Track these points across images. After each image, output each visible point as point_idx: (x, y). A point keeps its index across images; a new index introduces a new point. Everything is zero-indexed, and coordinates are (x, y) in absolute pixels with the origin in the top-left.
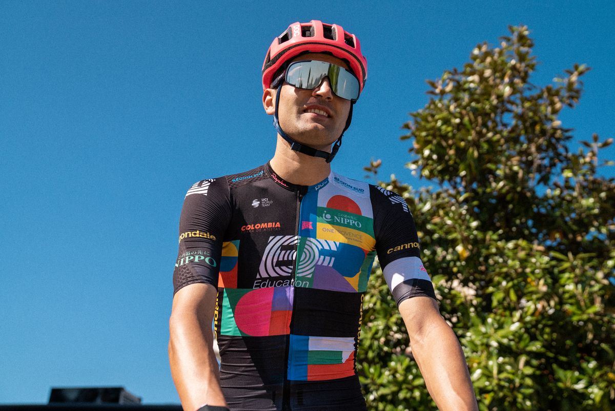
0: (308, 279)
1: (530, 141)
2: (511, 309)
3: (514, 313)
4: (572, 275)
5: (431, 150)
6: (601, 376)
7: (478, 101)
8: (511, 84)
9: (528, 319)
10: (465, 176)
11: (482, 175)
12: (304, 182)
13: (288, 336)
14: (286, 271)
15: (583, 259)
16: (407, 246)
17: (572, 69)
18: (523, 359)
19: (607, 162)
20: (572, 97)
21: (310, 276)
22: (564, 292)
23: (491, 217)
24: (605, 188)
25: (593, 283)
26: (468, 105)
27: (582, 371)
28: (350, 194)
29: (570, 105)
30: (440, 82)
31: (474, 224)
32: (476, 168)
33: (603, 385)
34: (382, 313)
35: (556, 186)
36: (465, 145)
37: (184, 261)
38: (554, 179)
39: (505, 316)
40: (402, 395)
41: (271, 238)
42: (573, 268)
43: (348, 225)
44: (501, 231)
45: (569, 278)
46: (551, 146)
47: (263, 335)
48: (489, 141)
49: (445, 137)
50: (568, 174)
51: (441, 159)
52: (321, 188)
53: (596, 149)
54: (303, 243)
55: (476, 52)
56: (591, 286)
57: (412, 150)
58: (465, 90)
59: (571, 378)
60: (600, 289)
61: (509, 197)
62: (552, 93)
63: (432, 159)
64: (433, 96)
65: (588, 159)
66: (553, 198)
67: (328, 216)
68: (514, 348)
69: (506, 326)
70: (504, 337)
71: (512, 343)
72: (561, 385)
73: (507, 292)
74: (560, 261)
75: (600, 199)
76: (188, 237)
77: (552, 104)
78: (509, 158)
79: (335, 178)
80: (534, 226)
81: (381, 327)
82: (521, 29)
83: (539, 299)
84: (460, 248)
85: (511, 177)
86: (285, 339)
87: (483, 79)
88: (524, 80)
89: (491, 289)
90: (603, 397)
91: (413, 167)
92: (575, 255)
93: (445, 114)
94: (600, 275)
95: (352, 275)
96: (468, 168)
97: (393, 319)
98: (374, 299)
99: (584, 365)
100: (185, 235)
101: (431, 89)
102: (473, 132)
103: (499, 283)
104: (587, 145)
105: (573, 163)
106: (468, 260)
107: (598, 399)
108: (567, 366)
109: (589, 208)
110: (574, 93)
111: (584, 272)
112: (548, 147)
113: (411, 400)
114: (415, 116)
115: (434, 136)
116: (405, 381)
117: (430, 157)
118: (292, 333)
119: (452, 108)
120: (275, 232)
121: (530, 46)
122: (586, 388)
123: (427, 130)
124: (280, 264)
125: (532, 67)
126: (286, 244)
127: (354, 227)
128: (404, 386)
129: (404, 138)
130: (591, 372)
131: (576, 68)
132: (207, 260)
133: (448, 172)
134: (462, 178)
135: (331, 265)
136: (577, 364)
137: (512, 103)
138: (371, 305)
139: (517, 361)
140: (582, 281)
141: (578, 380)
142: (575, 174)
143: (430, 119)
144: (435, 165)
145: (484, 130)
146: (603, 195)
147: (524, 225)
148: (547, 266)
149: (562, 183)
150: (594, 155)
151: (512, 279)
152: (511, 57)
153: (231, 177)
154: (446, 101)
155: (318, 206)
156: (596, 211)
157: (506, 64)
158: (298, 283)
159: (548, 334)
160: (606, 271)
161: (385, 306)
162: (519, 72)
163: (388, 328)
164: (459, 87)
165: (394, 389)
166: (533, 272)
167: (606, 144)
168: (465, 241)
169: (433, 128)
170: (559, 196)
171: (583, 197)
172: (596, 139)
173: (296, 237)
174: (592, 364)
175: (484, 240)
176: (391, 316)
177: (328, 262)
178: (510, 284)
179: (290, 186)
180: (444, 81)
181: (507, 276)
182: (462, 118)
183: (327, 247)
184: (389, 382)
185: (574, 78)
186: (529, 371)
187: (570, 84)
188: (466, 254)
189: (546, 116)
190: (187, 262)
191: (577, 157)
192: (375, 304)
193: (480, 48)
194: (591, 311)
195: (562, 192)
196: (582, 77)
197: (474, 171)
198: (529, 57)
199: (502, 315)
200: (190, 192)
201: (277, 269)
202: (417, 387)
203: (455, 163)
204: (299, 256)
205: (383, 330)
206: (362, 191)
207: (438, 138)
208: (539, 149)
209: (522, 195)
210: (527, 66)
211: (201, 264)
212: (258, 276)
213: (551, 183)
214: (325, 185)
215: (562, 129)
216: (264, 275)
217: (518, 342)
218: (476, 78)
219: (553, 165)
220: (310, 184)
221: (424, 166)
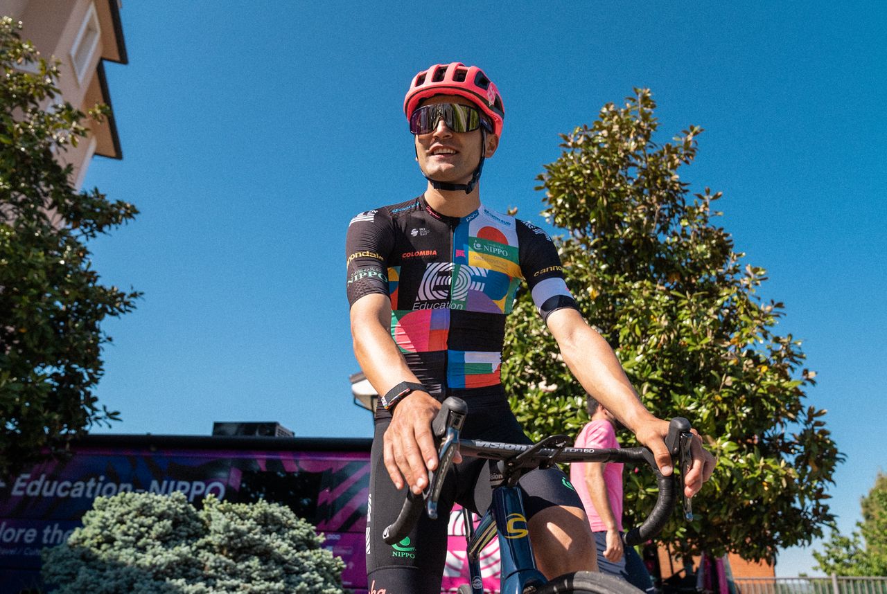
0: (461, 302)
1: (651, 193)
2: (636, 344)
3: (638, 347)
4: (689, 312)
5: (564, 198)
6: (709, 398)
7: (606, 154)
8: (636, 140)
9: (650, 351)
10: (595, 223)
11: (610, 223)
12: (455, 215)
13: (446, 351)
14: (442, 295)
15: (697, 297)
16: (552, 269)
17: (689, 130)
18: (646, 385)
19: (716, 212)
20: (687, 155)
21: (464, 300)
22: (681, 327)
23: (618, 261)
24: (716, 237)
25: (705, 318)
26: (598, 157)
27: (694, 395)
28: (499, 226)
29: (687, 162)
30: (572, 136)
31: (603, 267)
32: (605, 215)
33: (709, 405)
34: (519, 349)
35: (674, 234)
36: (595, 195)
37: (358, 277)
38: (672, 228)
39: (631, 350)
40: (537, 422)
41: (429, 265)
42: (690, 305)
43: (496, 254)
44: (627, 274)
45: (686, 314)
46: (671, 197)
47: (425, 351)
48: (617, 191)
49: (577, 187)
50: (684, 223)
51: (573, 208)
52: (472, 219)
53: (708, 201)
54: (457, 269)
55: (605, 110)
56: (704, 321)
57: (545, 199)
58: (594, 145)
59: (685, 401)
60: (711, 324)
61: (634, 243)
62: (671, 150)
63: (565, 208)
64: (565, 149)
65: (701, 210)
66: (671, 244)
67: (479, 245)
68: (638, 376)
69: (630, 358)
70: (629, 368)
71: (637, 372)
72: (676, 407)
73: (633, 328)
74: (677, 299)
75: (712, 245)
76: (359, 257)
77: (671, 160)
78: (634, 207)
79: (485, 211)
80: (655, 271)
81: (518, 362)
82: (644, 91)
83: (661, 333)
84: (590, 289)
85: (637, 224)
86: (444, 354)
87: (611, 135)
88: (647, 138)
89: (618, 326)
90: (709, 415)
91: (547, 215)
92: (691, 293)
93: (576, 165)
94: (711, 311)
95: (499, 298)
96: (598, 215)
97: (530, 355)
98: (512, 337)
99: (696, 389)
100: (356, 256)
101: (563, 142)
102: (603, 182)
103: (625, 321)
104: (700, 197)
105: (689, 214)
106: (597, 300)
107: (705, 417)
108: (683, 392)
109: (703, 254)
110: (690, 152)
111: (698, 310)
112: (667, 198)
113: (546, 426)
114: (548, 168)
115: (567, 186)
116: (540, 410)
117: (563, 205)
118: (449, 348)
119: (583, 160)
120: (433, 259)
121: (653, 107)
122: (697, 408)
123: (560, 180)
124: (437, 288)
125: (654, 127)
126: (442, 270)
127: (501, 255)
128: (539, 414)
129: (538, 188)
130: (701, 396)
131: (692, 128)
132: (380, 275)
133: (579, 220)
134: (592, 224)
135: (482, 290)
136: (689, 390)
137: (637, 157)
138: (509, 343)
139: (640, 386)
140: (697, 317)
141: (691, 403)
142: (691, 224)
143: (562, 170)
144: (567, 213)
145: (613, 181)
146: (714, 242)
147: (646, 269)
148: (668, 305)
149: (679, 232)
150: (706, 206)
151: (638, 317)
152: (636, 117)
153: (391, 208)
154: (577, 154)
155: (470, 235)
156: (708, 256)
157: (632, 122)
158: (453, 306)
159: (667, 364)
160: (716, 309)
161: (521, 342)
162: (643, 130)
163: (524, 363)
164: (589, 142)
165: (530, 417)
166: (656, 309)
167: (716, 197)
168: (595, 283)
169: (565, 178)
170: (677, 243)
171: (697, 244)
172: (708, 192)
173: (451, 264)
174: (702, 389)
175: (611, 282)
176: (527, 352)
177: (479, 287)
178: (636, 321)
179: (443, 218)
180: (575, 135)
181: (632, 313)
182: (592, 169)
183: (478, 274)
184: (525, 411)
185: (690, 138)
186: (650, 396)
187: (687, 143)
188: (596, 294)
189: (666, 171)
190: (361, 277)
191: (692, 209)
192: (512, 341)
193: (607, 107)
194: (704, 342)
195: (679, 240)
196: (697, 138)
197: (603, 219)
198: (651, 118)
199: (627, 349)
200: (354, 221)
201: (434, 292)
202: (551, 415)
203: (586, 211)
204: (454, 281)
205: (520, 364)
206: (509, 224)
207: (571, 188)
208: (660, 200)
209: (646, 240)
210: (650, 125)
211: (375, 278)
212: (417, 299)
213: (669, 232)
214: (475, 217)
215: (680, 183)
216: (423, 298)
217: (642, 371)
218: (605, 133)
219: (672, 216)
220: (462, 216)
221: (557, 215)
